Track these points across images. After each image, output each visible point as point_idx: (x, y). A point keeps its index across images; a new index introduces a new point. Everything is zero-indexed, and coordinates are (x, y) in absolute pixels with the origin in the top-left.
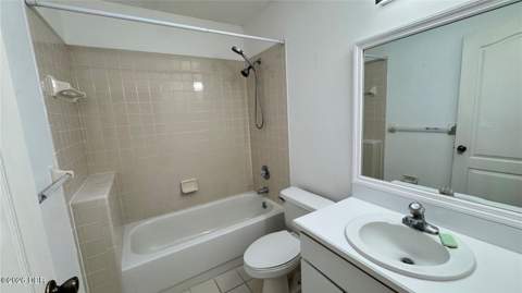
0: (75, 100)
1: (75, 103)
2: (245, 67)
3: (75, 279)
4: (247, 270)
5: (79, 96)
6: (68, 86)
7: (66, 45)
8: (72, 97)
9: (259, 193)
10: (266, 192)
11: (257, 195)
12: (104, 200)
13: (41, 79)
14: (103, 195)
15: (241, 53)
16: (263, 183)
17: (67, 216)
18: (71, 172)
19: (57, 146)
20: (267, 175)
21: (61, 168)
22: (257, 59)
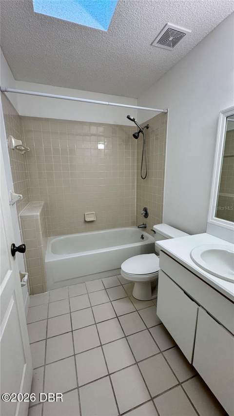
0: (23, 152)
1: (23, 154)
2: (137, 131)
3: (24, 245)
4: (123, 275)
5: (26, 149)
6: (20, 143)
7: (19, 116)
8: (21, 150)
9: (139, 227)
10: (144, 227)
11: (138, 229)
12: (37, 215)
13: (7, 138)
14: (37, 213)
15: (133, 120)
16: (143, 220)
17: (18, 223)
18: (21, 195)
19: (14, 180)
20: (146, 215)
21: (16, 193)
22: (146, 125)
